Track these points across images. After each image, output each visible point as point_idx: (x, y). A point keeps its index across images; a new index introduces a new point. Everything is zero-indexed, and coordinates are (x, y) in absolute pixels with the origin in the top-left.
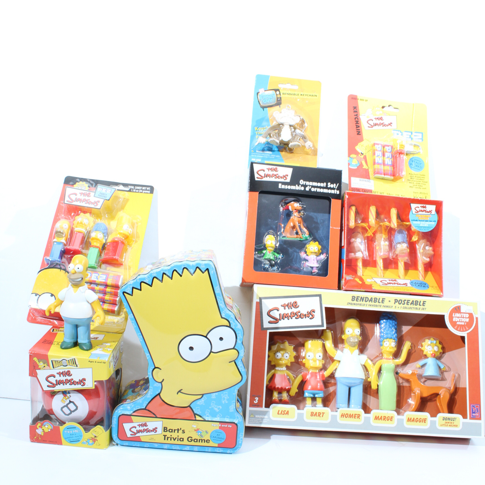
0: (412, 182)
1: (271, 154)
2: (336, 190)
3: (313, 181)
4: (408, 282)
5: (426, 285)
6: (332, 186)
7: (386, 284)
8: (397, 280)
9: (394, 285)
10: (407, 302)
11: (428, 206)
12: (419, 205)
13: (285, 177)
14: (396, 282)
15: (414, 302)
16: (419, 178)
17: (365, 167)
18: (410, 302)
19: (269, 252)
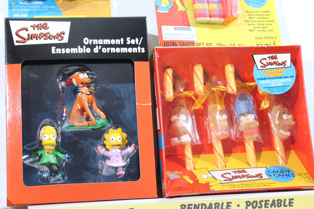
0: (252, 23)
1: (41, 5)
2: (139, 48)
3: (103, 38)
4: (262, 171)
5: (290, 173)
6: (133, 42)
7: (230, 179)
8: (246, 170)
9: (242, 179)
10: (266, 204)
11: (278, 55)
12: (266, 56)
13: (60, 35)
14: (245, 174)
15: (276, 203)
16: (262, 17)
17: (181, 8)
18: (270, 203)
19: (48, 153)
